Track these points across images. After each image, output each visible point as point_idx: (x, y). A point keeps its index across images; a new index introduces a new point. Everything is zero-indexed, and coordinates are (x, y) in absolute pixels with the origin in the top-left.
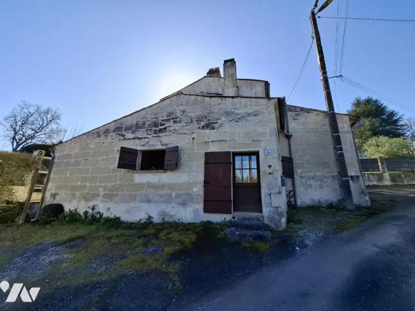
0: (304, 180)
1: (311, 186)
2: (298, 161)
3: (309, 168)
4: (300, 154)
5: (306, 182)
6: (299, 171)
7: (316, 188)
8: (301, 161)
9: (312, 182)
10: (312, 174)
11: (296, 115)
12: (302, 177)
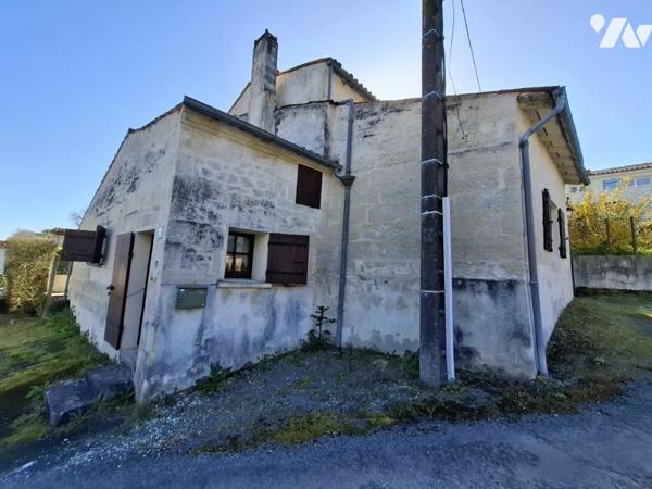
0: (365, 284)
1: (377, 301)
2: (361, 239)
3: (382, 255)
4: (367, 223)
5: (369, 290)
6: (359, 263)
7: (387, 308)
8: (366, 240)
9: (383, 292)
10: (385, 271)
11: (372, 123)
12: (362, 279)
